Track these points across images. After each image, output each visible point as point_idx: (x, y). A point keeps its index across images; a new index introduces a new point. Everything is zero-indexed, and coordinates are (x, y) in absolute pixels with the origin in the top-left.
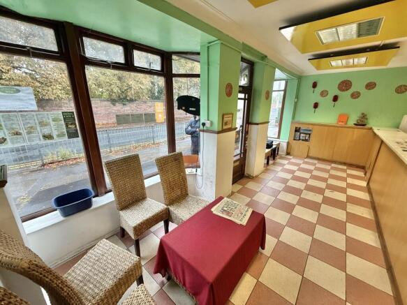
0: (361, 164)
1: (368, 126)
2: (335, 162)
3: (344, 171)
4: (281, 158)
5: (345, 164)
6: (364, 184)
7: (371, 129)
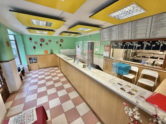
0: (56, 65)
1: (54, 53)
2: (49, 67)
3: (53, 69)
4: (27, 73)
5: (52, 67)
6: (60, 71)
7: (55, 54)
